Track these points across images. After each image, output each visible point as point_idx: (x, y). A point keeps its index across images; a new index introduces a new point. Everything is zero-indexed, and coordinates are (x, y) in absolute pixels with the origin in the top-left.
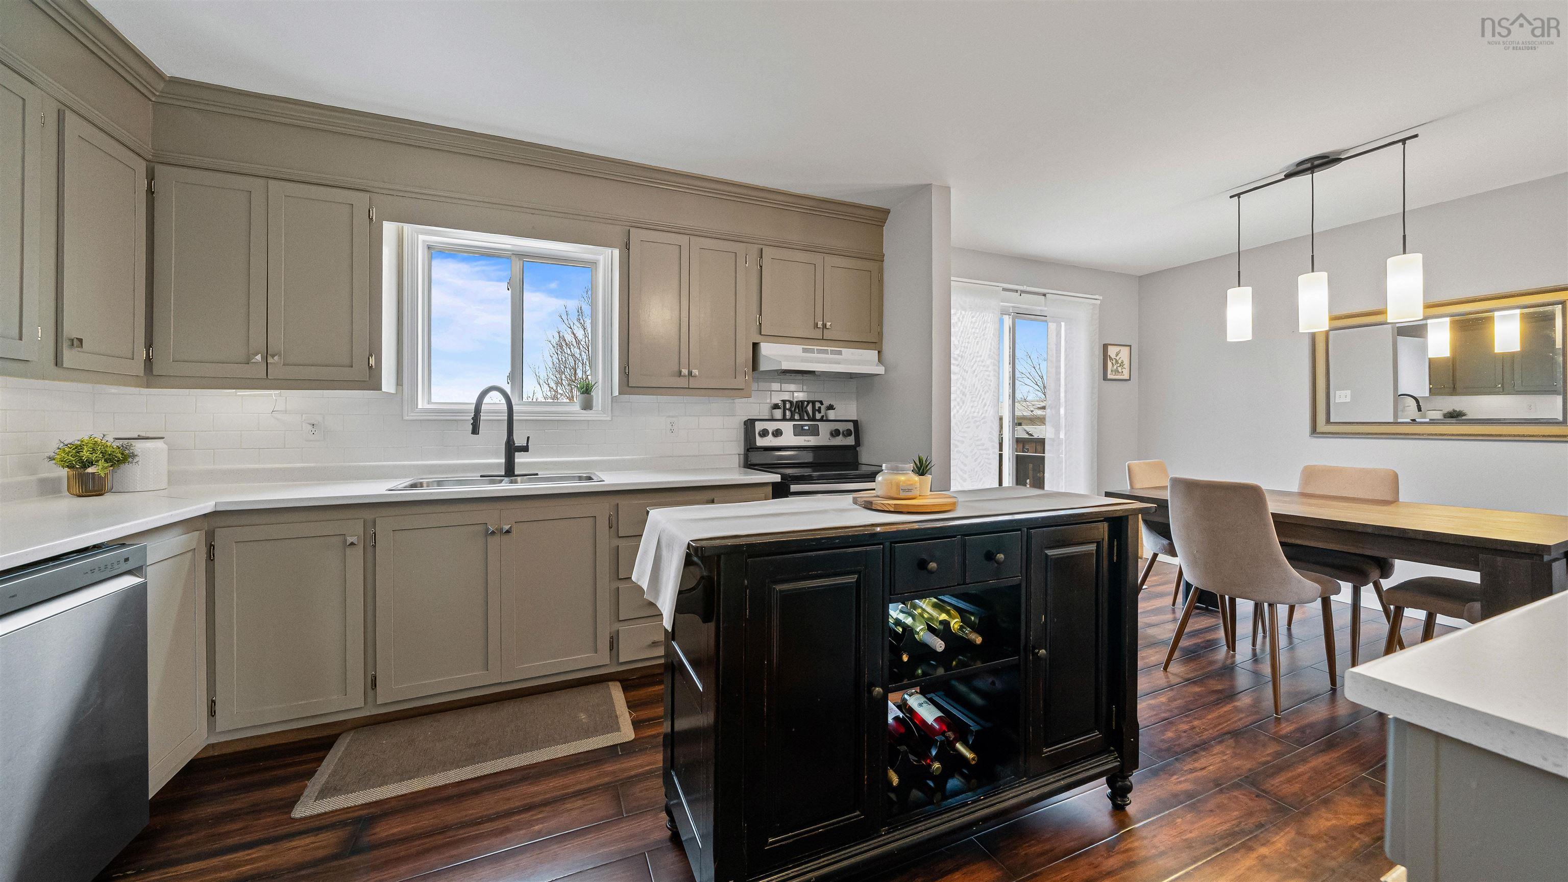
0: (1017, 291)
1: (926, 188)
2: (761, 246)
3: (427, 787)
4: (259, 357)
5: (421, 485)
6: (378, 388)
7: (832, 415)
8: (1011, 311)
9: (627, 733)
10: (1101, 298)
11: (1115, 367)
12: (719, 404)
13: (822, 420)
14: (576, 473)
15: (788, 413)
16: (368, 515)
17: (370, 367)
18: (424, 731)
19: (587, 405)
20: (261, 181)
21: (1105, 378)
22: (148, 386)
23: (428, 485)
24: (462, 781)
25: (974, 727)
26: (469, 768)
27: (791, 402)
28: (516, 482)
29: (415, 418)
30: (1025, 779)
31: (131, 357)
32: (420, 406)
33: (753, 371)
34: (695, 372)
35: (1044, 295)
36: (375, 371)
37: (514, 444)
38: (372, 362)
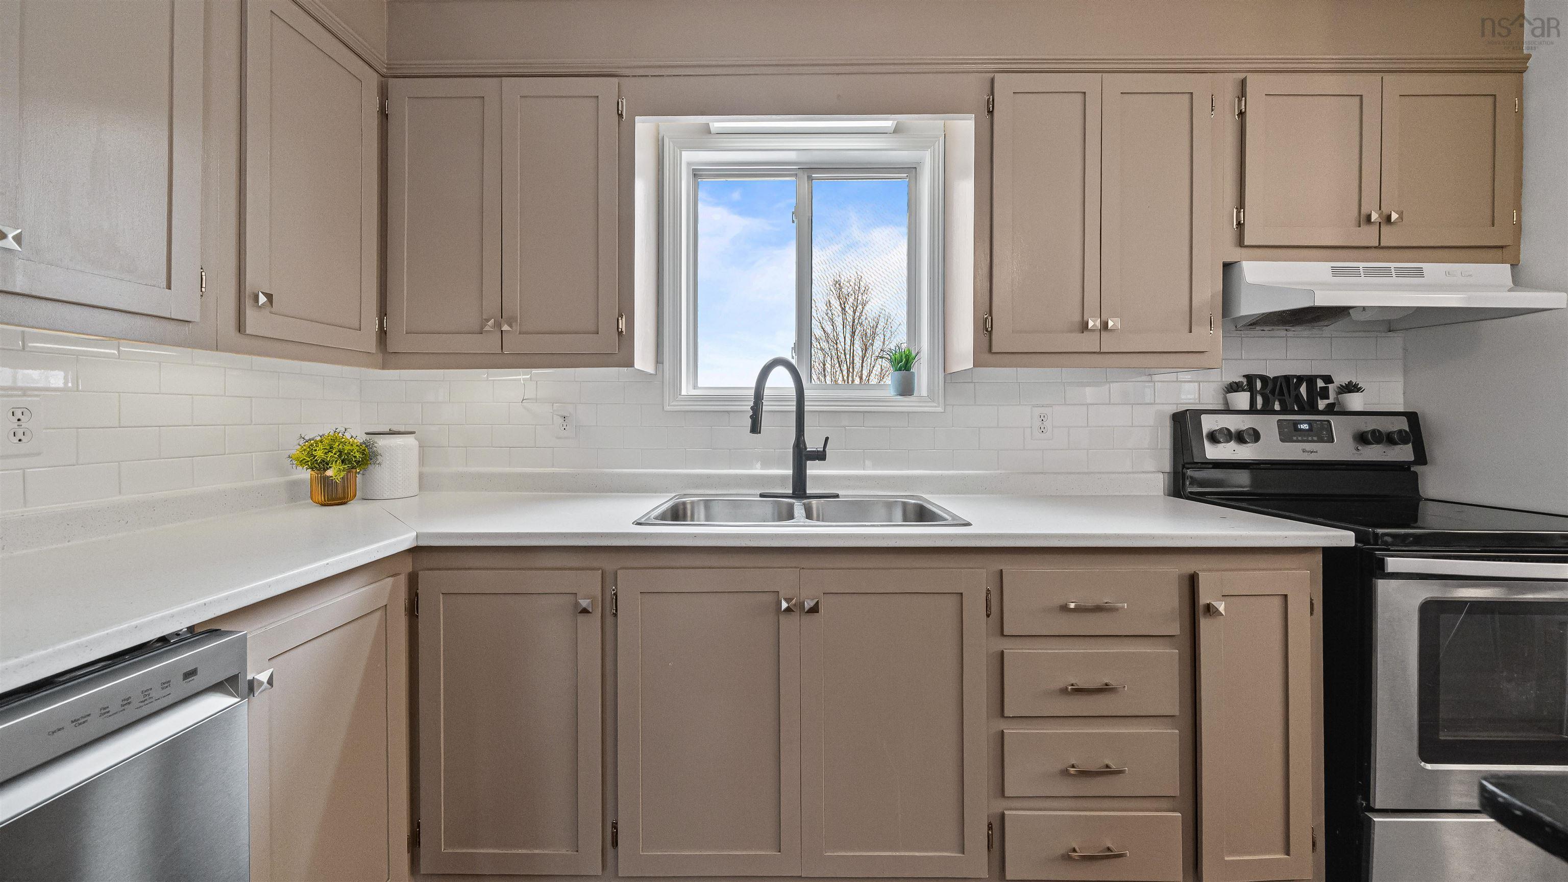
2: (1243, 76)
4: (492, 324)
6: (630, 363)
7: (1355, 402)
13: (1330, 410)
15: (1260, 401)
16: (609, 563)
17: (620, 333)
19: (906, 389)
20: (495, 82)
22: (384, 367)
27: (1266, 379)
29: (678, 408)
31: (357, 327)
32: (684, 392)
33: (1221, 318)
34: (1114, 323)
36: (625, 338)
37: (806, 448)
38: (622, 324)
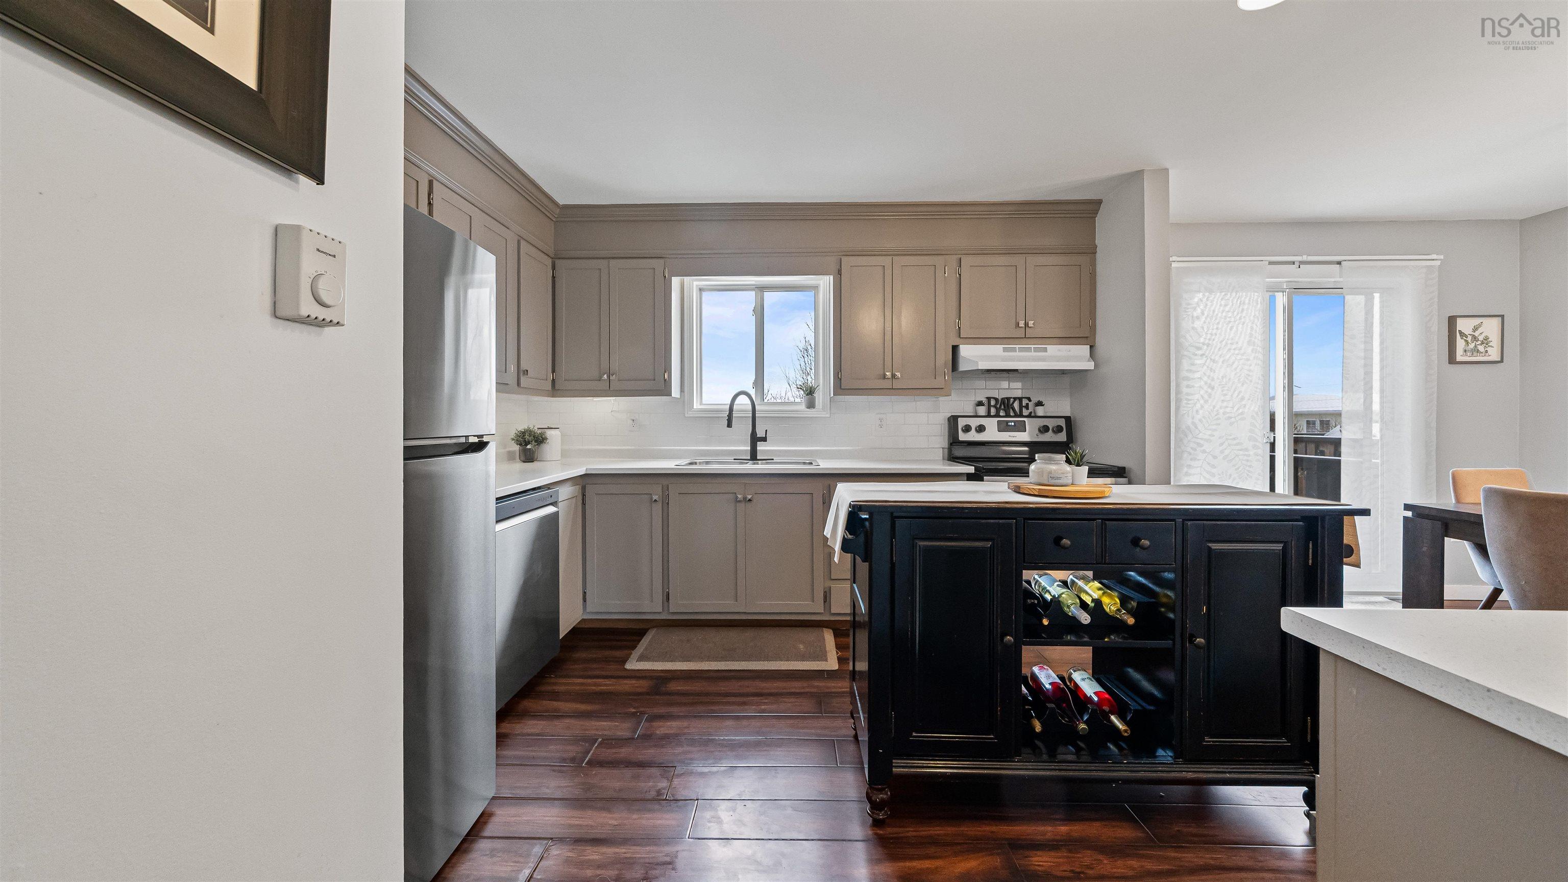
0: (1294, 262)
1: (1137, 176)
2: (960, 256)
3: (697, 668)
4: (605, 376)
5: (696, 463)
6: (670, 394)
7: (1040, 411)
8: (1285, 287)
9: (832, 664)
10: (1442, 257)
11: (1472, 346)
12: (924, 403)
13: (1029, 416)
14: (801, 459)
15: (993, 411)
16: (665, 481)
17: (665, 380)
18: (697, 635)
19: (811, 405)
20: (605, 262)
21: (1452, 360)
22: (553, 397)
23: (700, 463)
24: (719, 670)
25: (1133, 706)
26: (723, 663)
27: (996, 399)
28: (758, 464)
29: (691, 415)
30: (1181, 760)
31: (546, 379)
32: (695, 407)
33: (952, 372)
34: (898, 374)
35: (1339, 263)
36: (667, 383)
37: (757, 435)
38: (666, 376)
